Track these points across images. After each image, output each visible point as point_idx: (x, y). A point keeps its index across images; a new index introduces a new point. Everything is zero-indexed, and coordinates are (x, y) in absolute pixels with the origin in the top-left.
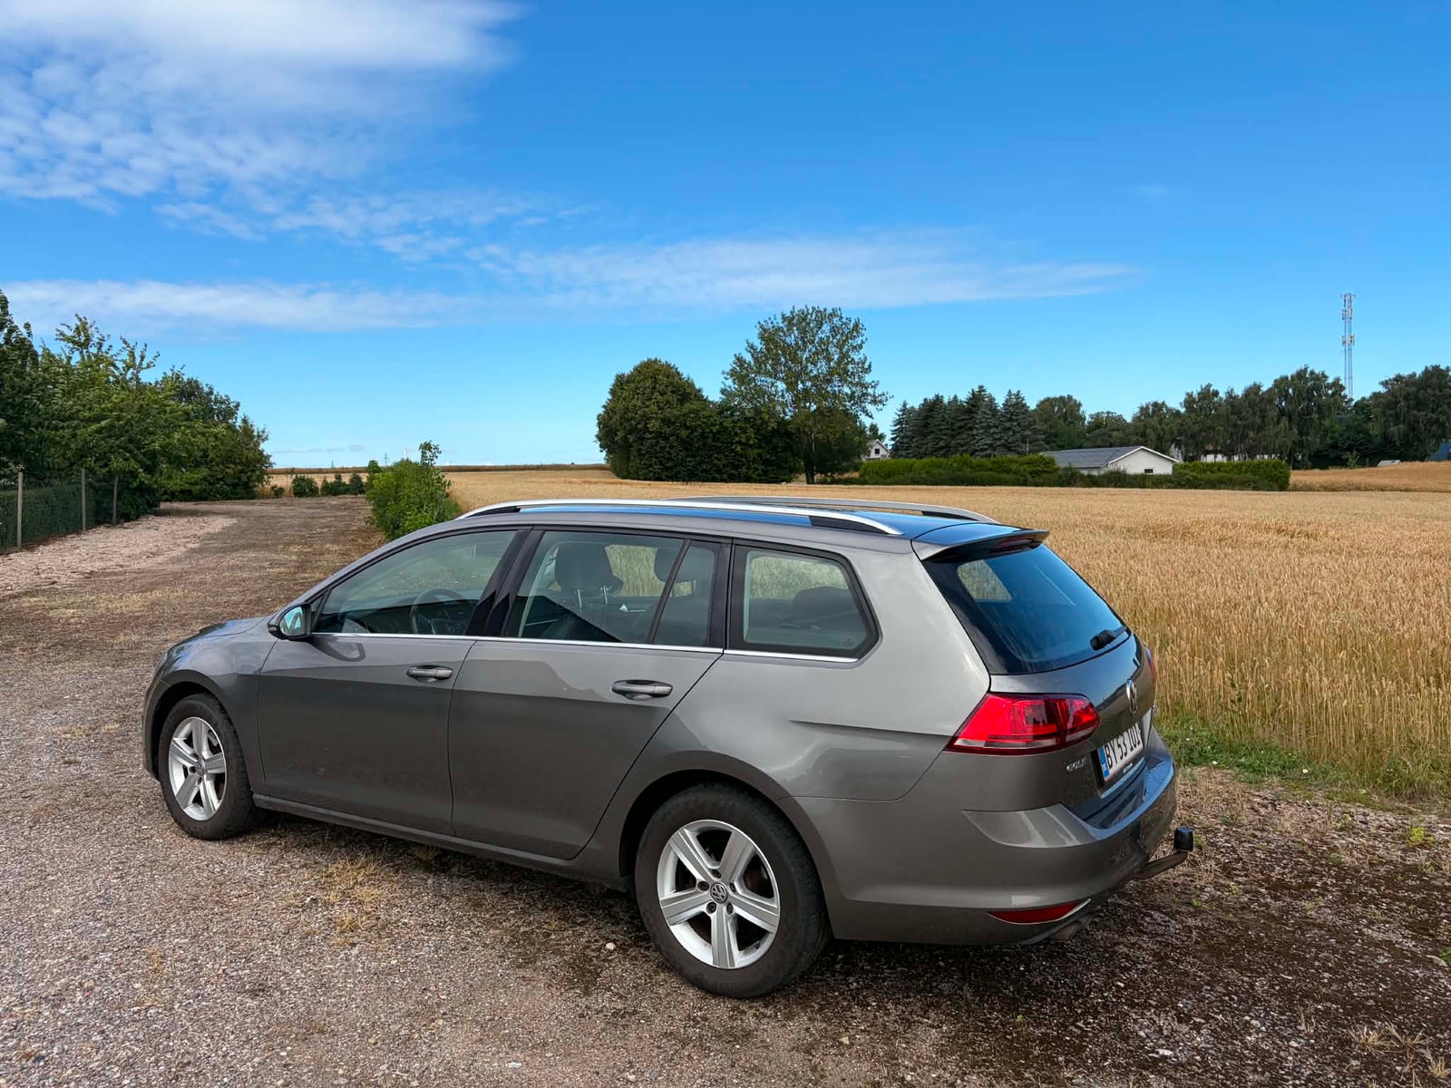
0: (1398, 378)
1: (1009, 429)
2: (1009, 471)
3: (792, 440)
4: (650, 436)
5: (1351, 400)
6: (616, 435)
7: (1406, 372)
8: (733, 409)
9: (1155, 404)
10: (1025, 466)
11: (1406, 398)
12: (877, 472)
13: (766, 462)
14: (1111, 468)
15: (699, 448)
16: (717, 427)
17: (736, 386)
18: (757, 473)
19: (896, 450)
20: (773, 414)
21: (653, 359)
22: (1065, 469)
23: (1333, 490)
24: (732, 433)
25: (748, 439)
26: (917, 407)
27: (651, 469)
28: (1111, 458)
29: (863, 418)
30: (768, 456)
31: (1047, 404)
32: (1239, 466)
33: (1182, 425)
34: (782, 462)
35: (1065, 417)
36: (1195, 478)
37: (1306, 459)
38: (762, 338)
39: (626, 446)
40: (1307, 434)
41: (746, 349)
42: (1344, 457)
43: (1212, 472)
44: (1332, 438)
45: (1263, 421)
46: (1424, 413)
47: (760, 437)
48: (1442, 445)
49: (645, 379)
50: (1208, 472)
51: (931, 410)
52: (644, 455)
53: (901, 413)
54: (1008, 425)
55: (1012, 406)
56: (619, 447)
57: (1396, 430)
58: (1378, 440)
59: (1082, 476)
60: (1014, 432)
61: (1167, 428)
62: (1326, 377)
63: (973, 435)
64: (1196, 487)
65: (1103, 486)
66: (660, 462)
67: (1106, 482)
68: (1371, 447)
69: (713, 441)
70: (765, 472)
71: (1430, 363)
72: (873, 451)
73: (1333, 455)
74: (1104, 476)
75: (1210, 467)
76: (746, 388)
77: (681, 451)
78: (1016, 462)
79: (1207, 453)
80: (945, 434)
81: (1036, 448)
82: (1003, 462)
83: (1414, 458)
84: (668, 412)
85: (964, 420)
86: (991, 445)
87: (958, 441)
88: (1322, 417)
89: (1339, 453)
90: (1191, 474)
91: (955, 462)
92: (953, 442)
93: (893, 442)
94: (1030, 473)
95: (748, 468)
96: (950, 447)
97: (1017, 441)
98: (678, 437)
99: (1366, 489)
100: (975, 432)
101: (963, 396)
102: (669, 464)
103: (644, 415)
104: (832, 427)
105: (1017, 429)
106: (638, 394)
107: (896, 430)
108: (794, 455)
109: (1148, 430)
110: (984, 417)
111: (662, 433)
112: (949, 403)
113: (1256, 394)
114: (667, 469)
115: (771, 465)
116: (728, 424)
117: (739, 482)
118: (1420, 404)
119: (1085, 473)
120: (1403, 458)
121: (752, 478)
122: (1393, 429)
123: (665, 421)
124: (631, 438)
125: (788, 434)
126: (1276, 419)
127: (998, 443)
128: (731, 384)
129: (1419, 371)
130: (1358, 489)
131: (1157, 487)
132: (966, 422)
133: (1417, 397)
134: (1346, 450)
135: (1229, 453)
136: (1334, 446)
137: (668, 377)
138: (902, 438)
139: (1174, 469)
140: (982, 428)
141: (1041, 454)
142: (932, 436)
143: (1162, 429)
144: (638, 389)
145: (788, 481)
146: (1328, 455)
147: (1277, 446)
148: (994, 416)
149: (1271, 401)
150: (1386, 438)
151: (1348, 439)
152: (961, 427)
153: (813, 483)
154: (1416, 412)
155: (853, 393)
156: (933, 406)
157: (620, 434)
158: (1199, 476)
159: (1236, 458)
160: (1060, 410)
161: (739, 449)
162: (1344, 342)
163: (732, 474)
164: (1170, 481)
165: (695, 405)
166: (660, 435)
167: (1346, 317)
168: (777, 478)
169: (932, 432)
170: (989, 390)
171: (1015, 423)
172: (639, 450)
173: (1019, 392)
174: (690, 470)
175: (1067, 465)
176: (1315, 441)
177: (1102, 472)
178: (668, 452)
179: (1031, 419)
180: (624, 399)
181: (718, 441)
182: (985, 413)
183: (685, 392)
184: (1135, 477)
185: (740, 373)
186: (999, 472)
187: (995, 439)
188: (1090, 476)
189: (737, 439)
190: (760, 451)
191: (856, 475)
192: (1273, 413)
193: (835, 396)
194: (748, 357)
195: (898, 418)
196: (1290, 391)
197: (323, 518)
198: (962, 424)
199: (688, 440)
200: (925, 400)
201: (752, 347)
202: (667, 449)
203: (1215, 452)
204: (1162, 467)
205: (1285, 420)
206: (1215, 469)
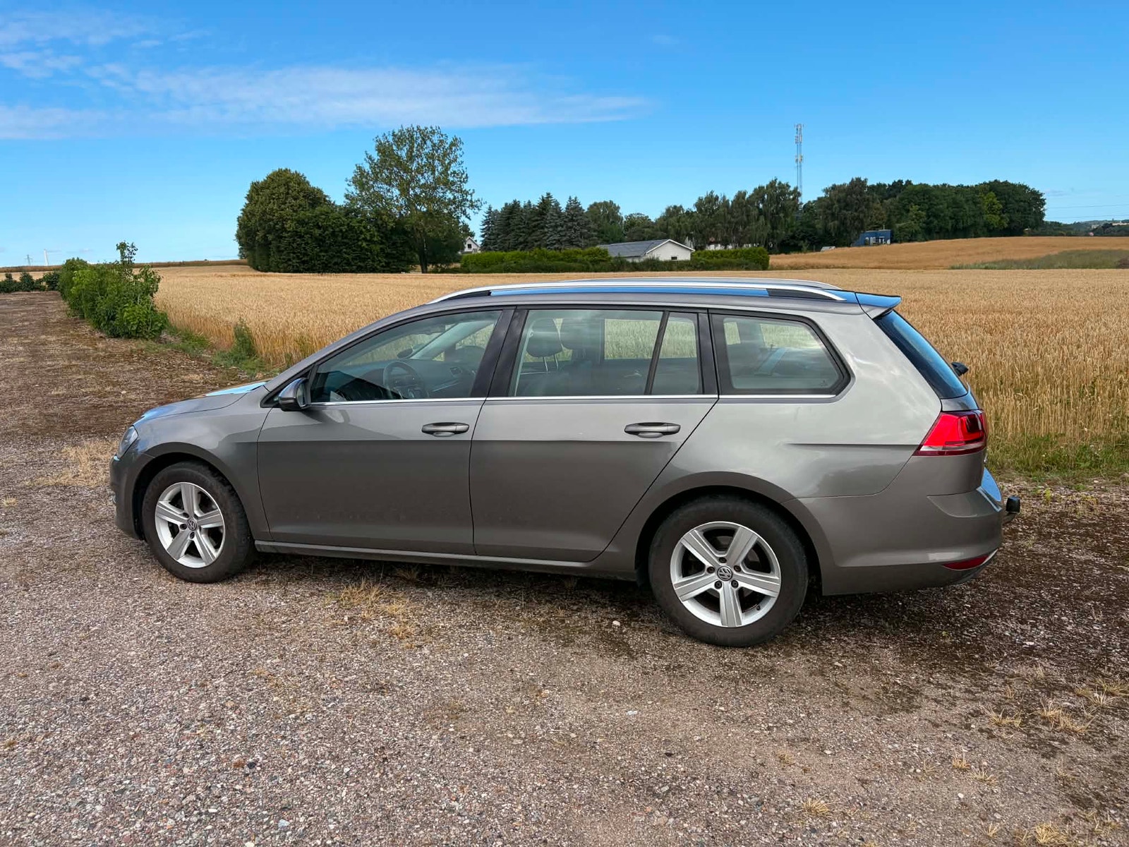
0: (834, 187)
1: (571, 228)
2: (576, 261)
3: (409, 237)
4: (286, 235)
5: (801, 204)
6: (256, 235)
7: (838, 183)
8: (357, 212)
9: (675, 207)
10: (587, 256)
11: (839, 201)
12: (475, 263)
13: (387, 255)
14: (648, 256)
15: (331, 245)
16: (346, 227)
17: (358, 192)
18: (381, 264)
19: (485, 245)
20: (391, 216)
21: (284, 168)
22: (616, 258)
23: (797, 269)
24: (358, 232)
25: (372, 236)
26: (499, 210)
27: (290, 263)
28: (648, 249)
29: (463, 218)
30: (389, 250)
31: (595, 207)
32: (735, 253)
33: (693, 223)
34: (401, 255)
35: (608, 217)
36: (707, 263)
37: (776, 246)
38: (379, 150)
39: (266, 245)
40: (776, 228)
41: (365, 160)
42: (799, 245)
43: (717, 257)
44: (791, 231)
45: (748, 220)
46: (850, 212)
47: (381, 235)
48: (861, 235)
49: (279, 186)
50: (714, 258)
51: (511, 213)
52: (283, 251)
53: (487, 215)
54: (570, 224)
55: (572, 209)
56: (259, 245)
57: (832, 224)
58: (821, 232)
59: (628, 263)
60: (575, 230)
61: (682, 225)
62: (788, 186)
63: (546, 233)
64: (707, 269)
65: (643, 270)
66: (298, 256)
67: (644, 267)
68: (816, 237)
69: (343, 239)
70: (388, 264)
71: (855, 176)
72: (466, 246)
73: (792, 244)
74: (643, 263)
75: (715, 254)
76: (366, 194)
77: (316, 247)
78: (580, 253)
79: (710, 243)
80: (523, 232)
81: (591, 242)
82: (571, 254)
83: (844, 245)
84: (301, 214)
85: (537, 220)
86: (559, 240)
87: (534, 238)
88: (786, 216)
89: (796, 242)
90: (703, 260)
91: (536, 254)
92: (529, 238)
93: (483, 239)
94: (591, 262)
95: (373, 261)
96: (527, 242)
97: (577, 237)
98: (312, 235)
99: (818, 268)
100: (546, 230)
101: (535, 202)
102: (305, 258)
103: (281, 217)
104: (440, 227)
105: (578, 228)
106: (274, 199)
107: (483, 229)
108: (411, 249)
109: (669, 227)
110: (552, 219)
111: (297, 232)
112: (525, 206)
113: (744, 198)
114: (304, 262)
115: (392, 258)
116: (354, 224)
117: (367, 272)
118: (847, 206)
119: (630, 260)
120: (837, 245)
121: (377, 269)
122: (831, 224)
123: (301, 222)
124: (270, 237)
125: (405, 233)
126: (756, 217)
127: (564, 239)
128: (354, 190)
129: (848, 182)
130: (813, 267)
131: (681, 270)
132: (539, 222)
133: (845, 201)
134: (801, 239)
135: (725, 243)
136: (793, 237)
137: (299, 184)
138: (490, 235)
139: (692, 255)
140: (551, 227)
141: (598, 246)
142: (513, 233)
143: (680, 226)
144: (274, 194)
145: (407, 271)
146: (789, 243)
147: (757, 237)
148: (559, 217)
149: (752, 204)
150: (827, 231)
151: (802, 231)
152: (535, 227)
153: (427, 272)
154: (845, 211)
155: (455, 198)
156: (512, 209)
157: (260, 234)
158: (709, 261)
159: (730, 247)
160: (604, 211)
161: (364, 244)
162: (797, 160)
163: (360, 266)
164: (690, 266)
165: (325, 208)
166: (297, 234)
167: (798, 142)
168: (398, 269)
169: (513, 230)
170: (555, 197)
171: (576, 223)
172: (278, 247)
173: (576, 198)
174: (323, 263)
175: (617, 255)
176: (782, 233)
177: (642, 260)
178: (304, 248)
179: (587, 219)
180: (262, 203)
181: (346, 238)
182: (552, 215)
183: (316, 198)
184: (666, 262)
185: (361, 180)
186: (568, 262)
187: (561, 236)
188: (634, 264)
189: (363, 236)
190: (381, 246)
191: (458, 265)
192: (755, 212)
193: (440, 201)
194: (367, 167)
195: (485, 219)
196: (766, 196)
197: (15, 312)
198: (536, 223)
199: (320, 237)
200: (506, 204)
201: (370, 158)
202: (303, 246)
203: (716, 243)
204: (684, 255)
205: (762, 218)
206: (719, 255)
